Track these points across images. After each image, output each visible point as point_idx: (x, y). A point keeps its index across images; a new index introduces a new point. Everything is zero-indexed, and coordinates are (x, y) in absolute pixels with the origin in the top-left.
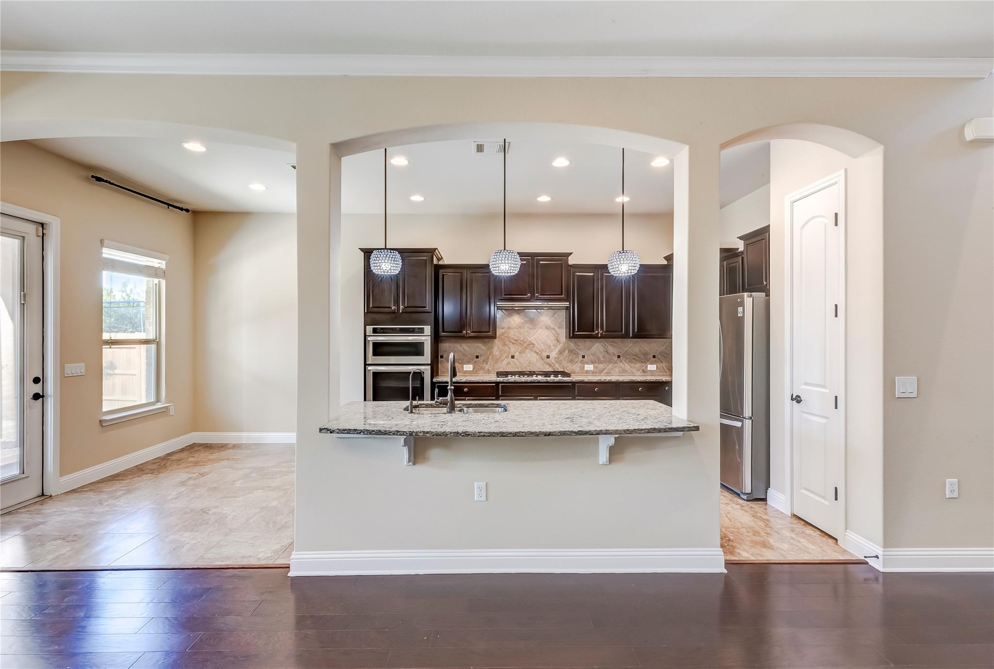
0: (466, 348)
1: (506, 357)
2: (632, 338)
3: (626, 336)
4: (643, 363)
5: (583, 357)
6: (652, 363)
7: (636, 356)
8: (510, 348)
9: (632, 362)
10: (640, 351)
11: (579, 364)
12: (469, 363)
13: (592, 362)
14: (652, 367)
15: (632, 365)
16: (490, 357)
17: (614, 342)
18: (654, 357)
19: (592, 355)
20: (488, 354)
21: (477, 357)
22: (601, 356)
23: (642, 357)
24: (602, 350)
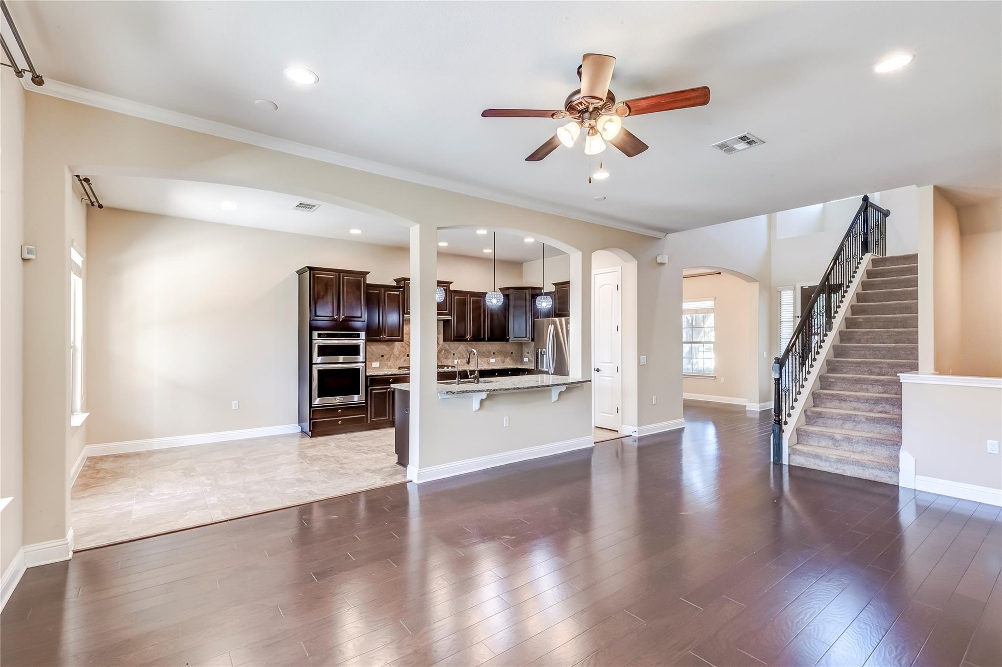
0: (374, 349)
1: (404, 356)
2: (487, 341)
3: (483, 340)
4: (487, 357)
5: (454, 354)
6: (493, 358)
7: (484, 353)
8: (406, 349)
9: (482, 358)
10: (486, 350)
11: (451, 360)
12: (376, 361)
13: (459, 358)
14: (493, 360)
15: (482, 359)
16: (392, 356)
17: (472, 344)
18: (494, 353)
19: (459, 353)
20: (390, 354)
21: (382, 356)
22: (464, 354)
23: (487, 354)
24: (465, 349)
